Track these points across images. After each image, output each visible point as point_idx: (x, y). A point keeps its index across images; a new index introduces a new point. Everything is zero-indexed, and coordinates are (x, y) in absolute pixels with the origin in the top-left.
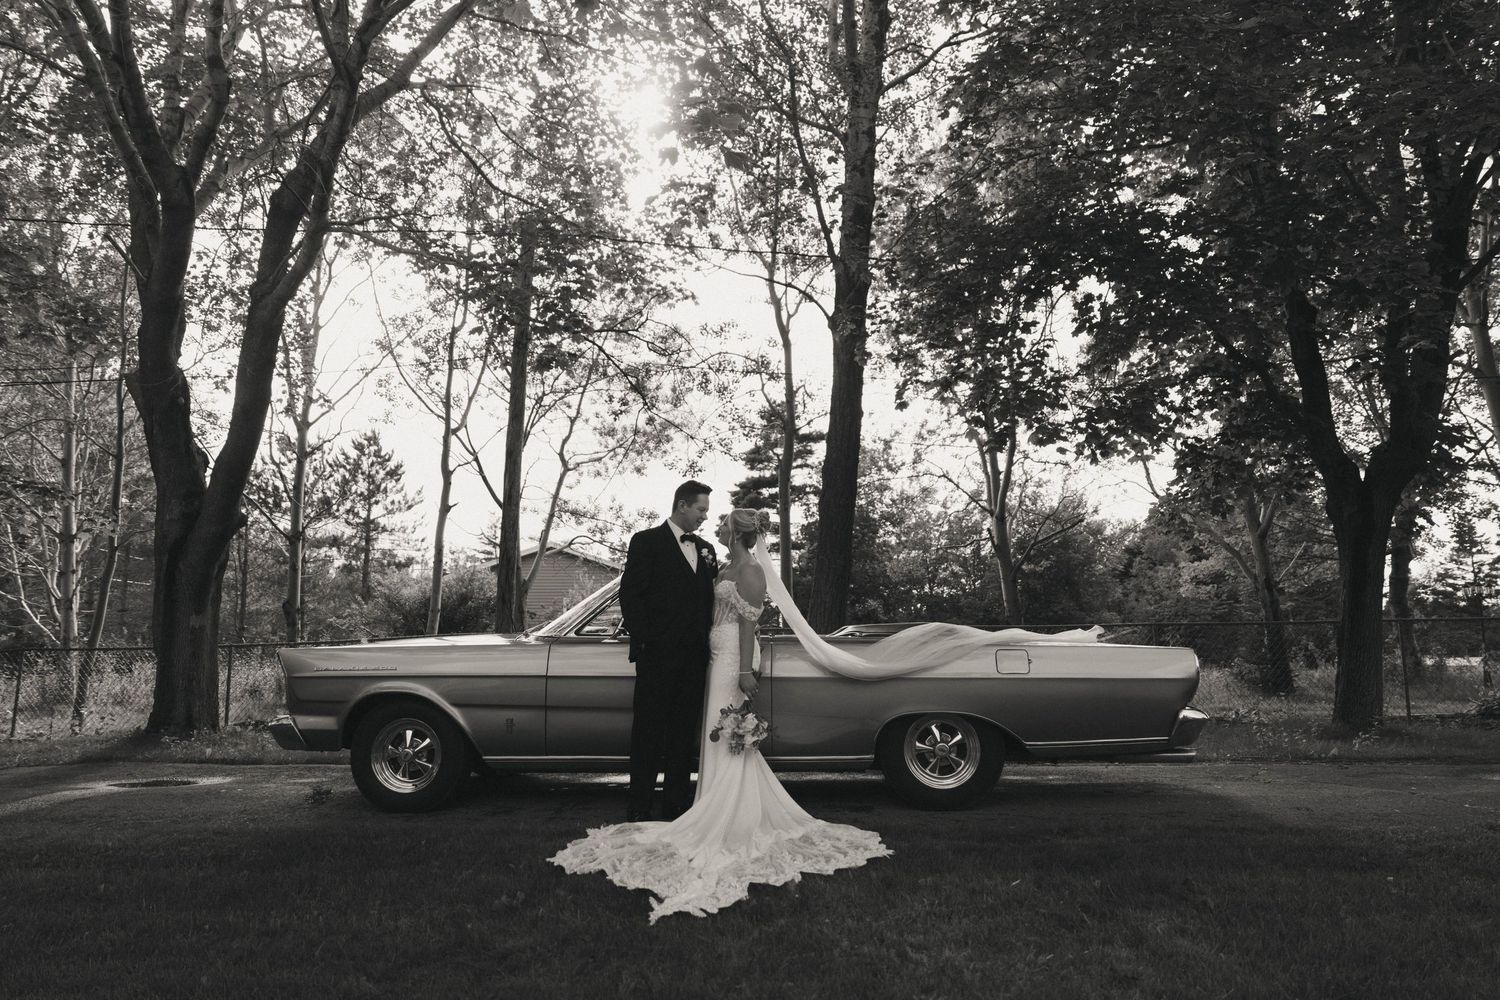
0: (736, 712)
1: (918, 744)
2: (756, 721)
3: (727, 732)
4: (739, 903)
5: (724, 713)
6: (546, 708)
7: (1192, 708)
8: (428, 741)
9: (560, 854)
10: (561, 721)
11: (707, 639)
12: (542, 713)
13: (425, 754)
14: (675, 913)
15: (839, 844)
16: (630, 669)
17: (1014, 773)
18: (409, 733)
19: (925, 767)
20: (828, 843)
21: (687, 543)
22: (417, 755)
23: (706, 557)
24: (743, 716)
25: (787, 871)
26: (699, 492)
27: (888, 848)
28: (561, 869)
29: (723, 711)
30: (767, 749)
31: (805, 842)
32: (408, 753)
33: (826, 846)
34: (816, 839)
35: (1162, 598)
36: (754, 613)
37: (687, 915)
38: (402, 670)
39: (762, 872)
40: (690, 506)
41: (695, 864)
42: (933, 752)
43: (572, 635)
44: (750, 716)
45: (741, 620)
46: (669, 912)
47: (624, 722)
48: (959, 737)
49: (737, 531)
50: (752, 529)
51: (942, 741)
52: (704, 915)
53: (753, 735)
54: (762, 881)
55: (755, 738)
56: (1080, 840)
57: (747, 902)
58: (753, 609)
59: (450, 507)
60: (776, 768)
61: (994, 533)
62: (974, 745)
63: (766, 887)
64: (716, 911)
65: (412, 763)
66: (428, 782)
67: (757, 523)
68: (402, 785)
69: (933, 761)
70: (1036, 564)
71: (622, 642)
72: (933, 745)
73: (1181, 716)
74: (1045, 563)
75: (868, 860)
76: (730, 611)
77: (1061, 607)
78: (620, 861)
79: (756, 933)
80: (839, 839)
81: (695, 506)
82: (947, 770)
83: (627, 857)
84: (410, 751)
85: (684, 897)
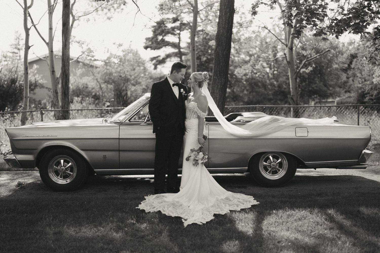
0: (196, 151)
1: (264, 163)
2: (203, 155)
3: (192, 158)
4: (211, 221)
5: (192, 151)
6: (119, 151)
7: (368, 149)
8: (70, 164)
9: (140, 205)
10: (125, 156)
11: (184, 124)
12: (117, 153)
13: (69, 169)
14: (192, 224)
15: (240, 200)
16: (154, 136)
17: (301, 172)
18: (62, 161)
19: (267, 171)
20: (236, 200)
21: (175, 86)
22: (66, 169)
23: (182, 92)
24: (198, 153)
25: (224, 210)
26: (182, 68)
27: (257, 201)
28: (143, 211)
29: (191, 150)
30: (207, 165)
31: (227, 200)
32: (63, 169)
33: (236, 201)
34: (231, 199)
35: (365, 81)
36: (205, 115)
37: (196, 224)
38: (59, 137)
39: (216, 210)
40: (178, 73)
41: (190, 208)
42: (270, 166)
43: (127, 121)
44: (201, 153)
45: (199, 117)
46: (191, 223)
47: (151, 156)
48: (280, 160)
49: (196, 81)
50: (202, 80)
51: (273, 162)
52: (202, 224)
53: (202, 160)
54: (217, 213)
55: (202, 161)
56: (324, 198)
57: (214, 220)
58: (204, 114)
59: (30, 47)
60: (211, 172)
61: (287, 55)
62: (285, 163)
63: (219, 215)
64: (205, 223)
65: (64, 172)
66: (72, 179)
67: (203, 77)
68: (61, 181)
69: (270, 169)
70: (306, 69)
71: (149, 124)
72: (270, 163)
73: (363, 152)
74: (310, 68)
75: (252, 206)
76: (194, 114)
77: (316, 85)
78: (164, 208)
79: (221, 229)
80: (239, 199)
81: (180, 73)
82: (275, 172)
83: (166, 206)
84: (64, 168)
85: (194, 218)
